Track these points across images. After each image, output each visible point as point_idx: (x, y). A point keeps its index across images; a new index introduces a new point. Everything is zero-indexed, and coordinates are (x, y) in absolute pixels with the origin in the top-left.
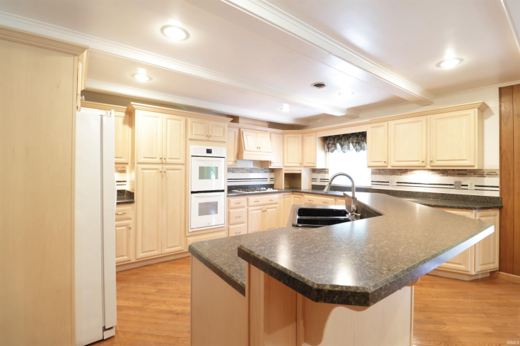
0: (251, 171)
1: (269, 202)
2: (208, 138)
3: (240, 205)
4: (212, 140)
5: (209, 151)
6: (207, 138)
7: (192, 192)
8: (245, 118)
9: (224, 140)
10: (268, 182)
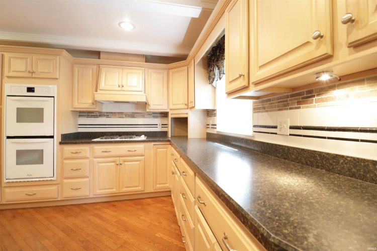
0: (133, 115)
1: (128, 153)
2: (32, 75)
3: (79, 155)
4: (37, 76)
5: (30, 90)
6: (30, 75)
7: (8, 137)
8: (109, 53)
9: (55, 77)
10: (159, 129)
